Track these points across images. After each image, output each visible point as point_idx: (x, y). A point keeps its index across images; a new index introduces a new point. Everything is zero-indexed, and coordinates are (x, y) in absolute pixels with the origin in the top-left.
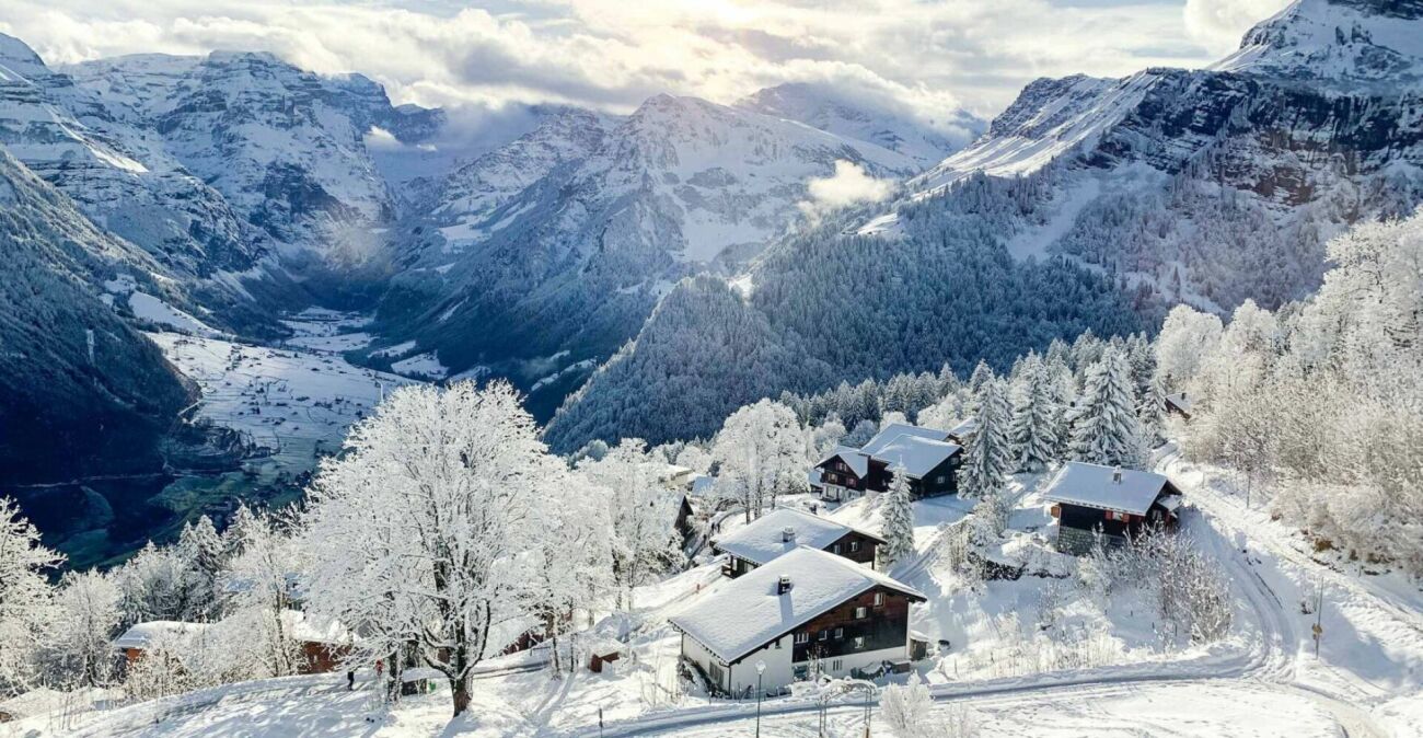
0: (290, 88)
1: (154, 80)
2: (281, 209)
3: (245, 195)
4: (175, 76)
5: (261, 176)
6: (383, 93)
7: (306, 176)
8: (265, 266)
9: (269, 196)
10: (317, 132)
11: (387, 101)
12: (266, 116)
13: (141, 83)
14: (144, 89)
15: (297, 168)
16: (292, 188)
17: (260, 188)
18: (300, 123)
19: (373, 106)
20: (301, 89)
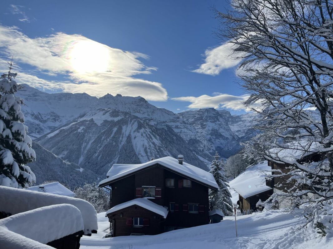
0: (214, 114)
1: (189, 115)
2: (213, 138)
3: (207, 136)
4: (193, 114)
5: (210, 132)
6: (229, 113)
7: (218, 132)
8: (212, 150)
9: (211, 136)
10: (219, 123)
11: (230, 114)
12: (210, 120)
13: (187, 116)
14: (188, 117)
15: (216, 130)
16: (215, 134)
17: (210, 134)
18: (216, 121)
19: (228, 116)
20: (216, 114)
